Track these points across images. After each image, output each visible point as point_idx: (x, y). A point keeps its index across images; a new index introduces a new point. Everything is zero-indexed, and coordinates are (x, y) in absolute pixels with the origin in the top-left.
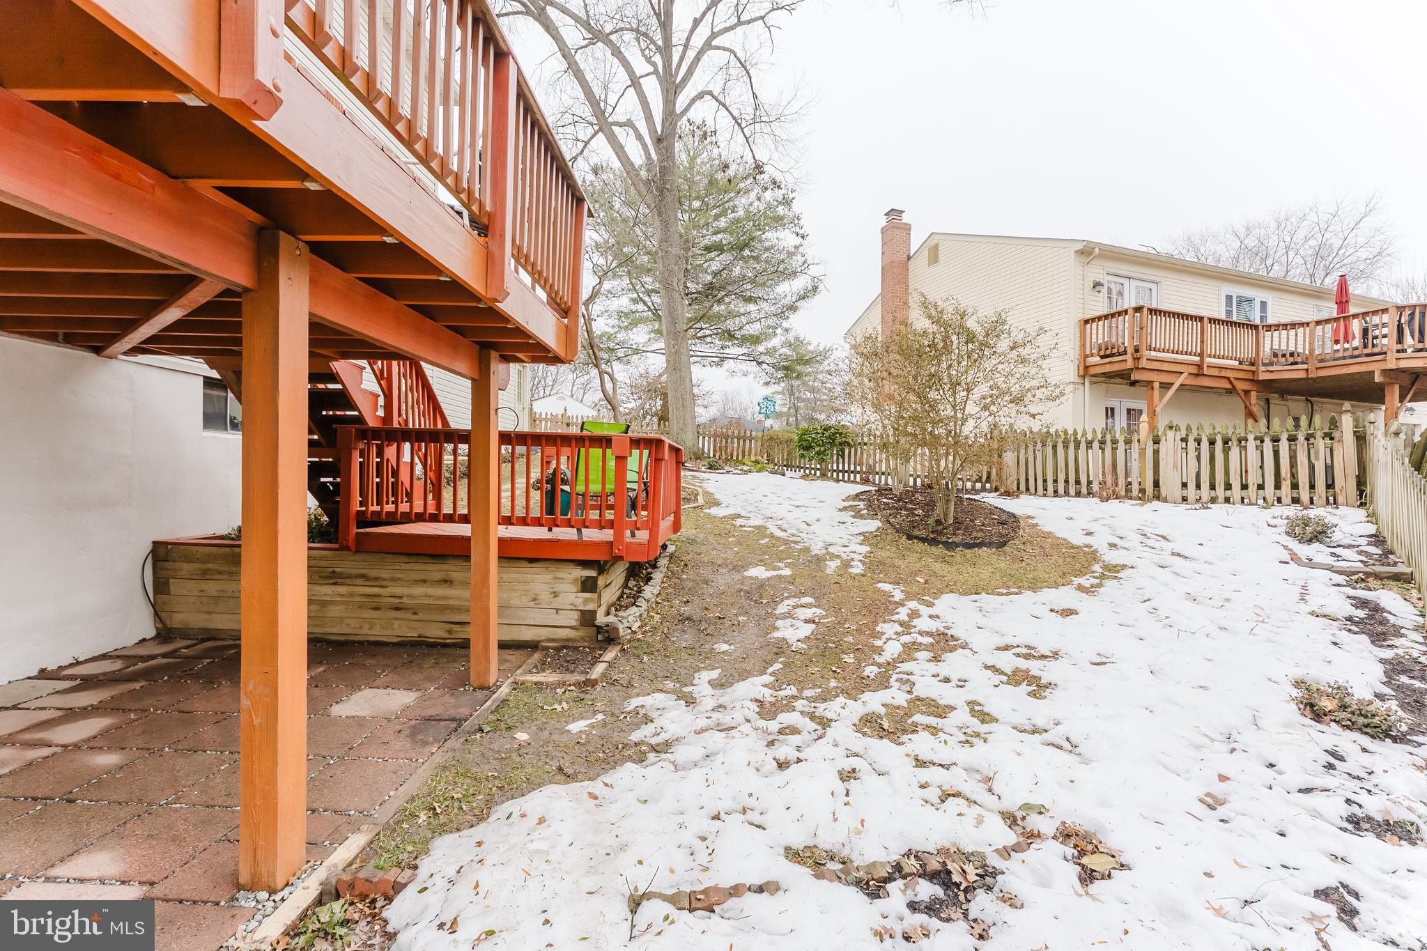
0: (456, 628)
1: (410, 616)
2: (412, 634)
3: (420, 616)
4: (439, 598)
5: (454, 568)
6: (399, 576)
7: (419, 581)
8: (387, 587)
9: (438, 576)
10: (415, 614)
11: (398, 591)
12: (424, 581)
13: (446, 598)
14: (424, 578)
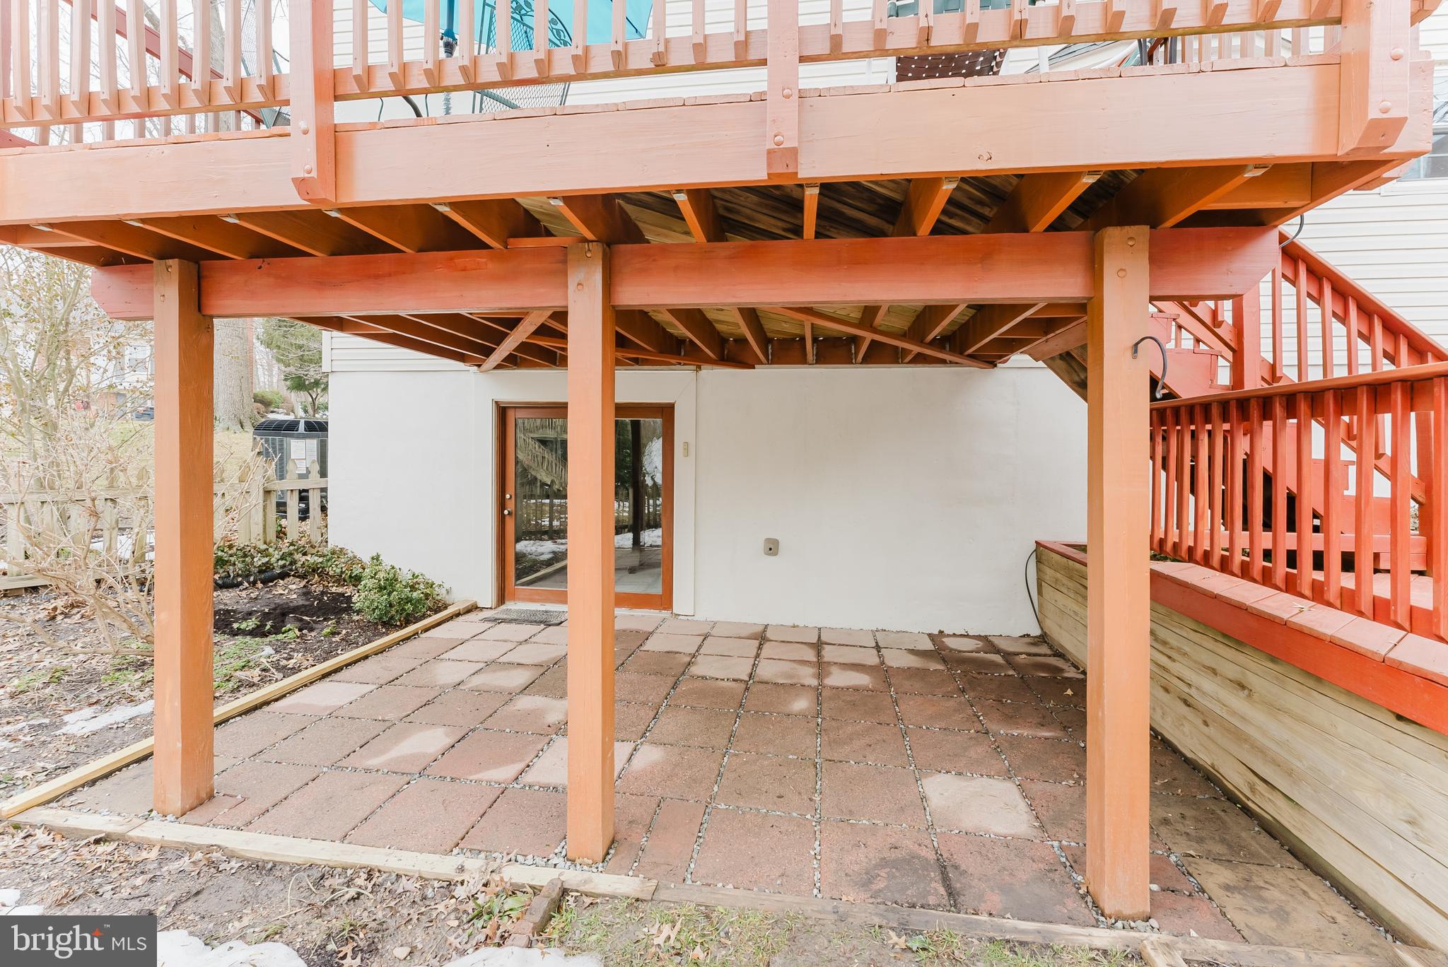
0: (1261, 786)
1: (1199, 722)
2: (1205, 758)
3: (1211, 731)
4: (1234, 713)
5: (1253, 666)
6: (1187, 649)
7: (1208, 668)
8: (1174, 661)
9: (1231, 671)
10: (1206, 723)
11: (1188, 675)
12: (1214, 672)
13: (1243, 718)
14: (1213, 666)
